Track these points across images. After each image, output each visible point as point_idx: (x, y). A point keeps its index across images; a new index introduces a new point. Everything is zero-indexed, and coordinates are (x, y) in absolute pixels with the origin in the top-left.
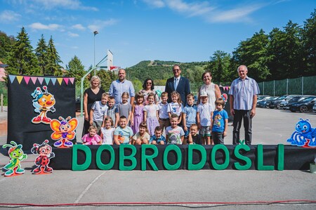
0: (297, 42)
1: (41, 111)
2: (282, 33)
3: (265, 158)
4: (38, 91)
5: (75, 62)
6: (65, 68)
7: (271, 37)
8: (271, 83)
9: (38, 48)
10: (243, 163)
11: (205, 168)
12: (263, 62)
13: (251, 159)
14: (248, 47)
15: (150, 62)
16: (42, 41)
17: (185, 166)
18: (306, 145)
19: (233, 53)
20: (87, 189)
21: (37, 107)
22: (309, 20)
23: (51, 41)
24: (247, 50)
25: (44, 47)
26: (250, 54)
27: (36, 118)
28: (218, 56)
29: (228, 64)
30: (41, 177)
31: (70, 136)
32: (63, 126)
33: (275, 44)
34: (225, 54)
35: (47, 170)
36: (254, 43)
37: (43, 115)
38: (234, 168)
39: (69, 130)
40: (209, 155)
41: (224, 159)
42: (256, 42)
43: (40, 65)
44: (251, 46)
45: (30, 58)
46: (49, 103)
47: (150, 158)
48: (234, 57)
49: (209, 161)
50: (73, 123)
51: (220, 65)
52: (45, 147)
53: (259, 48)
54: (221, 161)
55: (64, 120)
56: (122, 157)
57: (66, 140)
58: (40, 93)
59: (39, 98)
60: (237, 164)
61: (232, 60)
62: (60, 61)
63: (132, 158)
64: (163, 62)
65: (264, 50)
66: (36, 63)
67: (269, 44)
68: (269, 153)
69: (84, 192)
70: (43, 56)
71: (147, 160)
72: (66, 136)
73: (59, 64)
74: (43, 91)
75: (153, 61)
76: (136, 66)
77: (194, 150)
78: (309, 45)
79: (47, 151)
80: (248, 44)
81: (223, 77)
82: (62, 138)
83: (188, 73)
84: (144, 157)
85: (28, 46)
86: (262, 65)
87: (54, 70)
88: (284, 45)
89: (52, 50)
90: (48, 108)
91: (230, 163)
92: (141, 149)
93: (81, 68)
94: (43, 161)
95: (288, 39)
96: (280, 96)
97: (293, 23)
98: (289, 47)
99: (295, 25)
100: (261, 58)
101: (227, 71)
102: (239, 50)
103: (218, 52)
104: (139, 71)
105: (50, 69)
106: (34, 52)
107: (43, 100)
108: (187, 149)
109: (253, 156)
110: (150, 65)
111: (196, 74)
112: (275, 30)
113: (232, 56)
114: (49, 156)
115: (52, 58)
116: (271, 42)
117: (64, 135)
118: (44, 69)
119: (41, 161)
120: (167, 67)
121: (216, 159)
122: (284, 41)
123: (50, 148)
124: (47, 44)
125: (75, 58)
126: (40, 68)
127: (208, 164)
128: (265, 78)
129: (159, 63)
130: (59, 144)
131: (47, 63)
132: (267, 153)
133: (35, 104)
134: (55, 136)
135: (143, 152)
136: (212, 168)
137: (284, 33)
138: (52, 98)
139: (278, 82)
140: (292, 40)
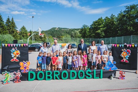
0: (115, 23)
1: (14, 57)
2: (109, 19)
3: (96, 74)
4: (13, 50)
5: (23, 28)
6: (19, 31)
7: (105, 20)
8: (105, 39)
9: (7, 22)
10: (89, 76)
11: (76, 78)
12: (102, 30)
13: (92, 75)
14: (96, 24)
15: (56, 28)
16: (9, 19)
17: (69, 78)
18: (110, 70)
19: (90, 26)
20: (35, 88)
21: (13, 55)
22: (119, 14)
23: (12, 19)
24: (96, 25)
25: (9, 22)
26: (97, 27)
27: (12, 59)
28: (84, 27)
29: (88, 30)
30: (17, 84)
31: (27, 68)
32: (25, 64)
33: (107, 23)
34: (87, 26)
35: (19, 81)
36: (98, 22)
37: (15, 58)
38: (86, 78)
39: (27, 66)
40: (78, 74)
41: (83, 75)
42: (99, 22)
43: (8, 29)
44: (97, 24)
45: (3, 26)
46: (17, 54)
47: (57, 75)
48: (91, 27)
49: (77, 76)
50: (28, 63)
51: (85, 31)
52: (18, 73)
53: (100, 25)
54: (82, 76)
55: (25, 62)
56: (47, 76)
57: (26, 70)
58: (14, 50)
59: (13, 52)
60: (87, 77)
61: (90, 29)
62: (17, 28)
63: (50, 76)
64: (62, 28)
65: (102, 25)
66: (6, 29)
67: (104, 23)
68: (98, 73)
69: (34, 90)
70: (9, 26)
71: (56, 76)
72: (26, 68)
73: (16, 29)
74: (15, 49)
75: (57, 28)
76: (50, 30)
77: (72, 72)
78: (119, 24)
79: (19, 74)
80: (96, 23)
81: (86, 35)
82: (24, 69)
83: (72, 33)
84: (55, 75)
85: (2, 21)
86: (102, 31)
87: (14, 32)
88: (110, 24)
89: (13, 23)
90: (17, 56)
91: (85, 76)
92: (53, 72)
93: (26, 31)
94: (18, 78)
95: (111, 21)
96: (108, 44)
97: (113, 15)
98: (112, 24)
99: (114, 16)
100: (101, 29)
101: (88, 33)
102: (93, 25)
103: (84, 25)
104: (52, 32)
105: (12, 31)
106: (5, 24)
107: (15, 53)
108: (70, 72)
109: (92, 74)
110: (56, 29)
111: (75, 34)
112: (107, 17)
113: (90, 27)
114: (20, 76)
115: (13, 26)
116: (105, 22)
117: (25, 68)
118: (9, 31)
119: (17, 78)
120: (63, 30)
121: (80, 75)
122: (110, 22)
123: (20, 73)
124: (11, 20)
125: (23, 26)
126: (7, 31)
127: (77, 77)
128: (102, 36)
129: (60, 29)
130: (23, 71)
131: (11, 29)
132: (97, 73)
133: (12, 54)
134: (21, 68)
135: (54, 73)
136: (78, 78)
137: (110, 19)
138: (19, 52)
139: (107, 39)
140: (113, 22)
